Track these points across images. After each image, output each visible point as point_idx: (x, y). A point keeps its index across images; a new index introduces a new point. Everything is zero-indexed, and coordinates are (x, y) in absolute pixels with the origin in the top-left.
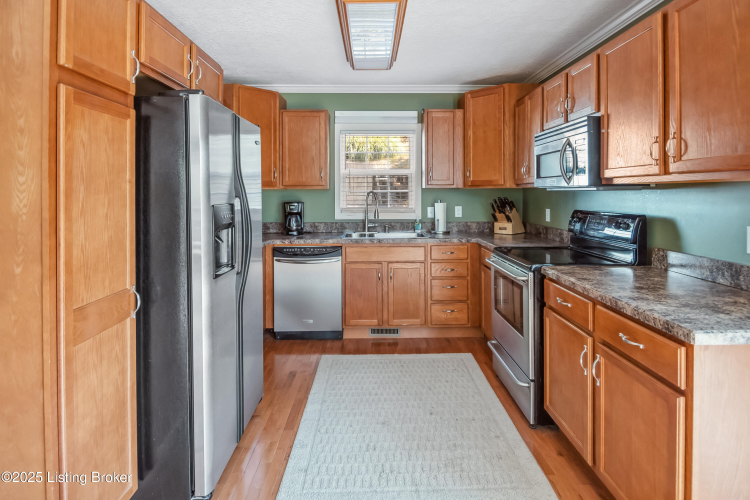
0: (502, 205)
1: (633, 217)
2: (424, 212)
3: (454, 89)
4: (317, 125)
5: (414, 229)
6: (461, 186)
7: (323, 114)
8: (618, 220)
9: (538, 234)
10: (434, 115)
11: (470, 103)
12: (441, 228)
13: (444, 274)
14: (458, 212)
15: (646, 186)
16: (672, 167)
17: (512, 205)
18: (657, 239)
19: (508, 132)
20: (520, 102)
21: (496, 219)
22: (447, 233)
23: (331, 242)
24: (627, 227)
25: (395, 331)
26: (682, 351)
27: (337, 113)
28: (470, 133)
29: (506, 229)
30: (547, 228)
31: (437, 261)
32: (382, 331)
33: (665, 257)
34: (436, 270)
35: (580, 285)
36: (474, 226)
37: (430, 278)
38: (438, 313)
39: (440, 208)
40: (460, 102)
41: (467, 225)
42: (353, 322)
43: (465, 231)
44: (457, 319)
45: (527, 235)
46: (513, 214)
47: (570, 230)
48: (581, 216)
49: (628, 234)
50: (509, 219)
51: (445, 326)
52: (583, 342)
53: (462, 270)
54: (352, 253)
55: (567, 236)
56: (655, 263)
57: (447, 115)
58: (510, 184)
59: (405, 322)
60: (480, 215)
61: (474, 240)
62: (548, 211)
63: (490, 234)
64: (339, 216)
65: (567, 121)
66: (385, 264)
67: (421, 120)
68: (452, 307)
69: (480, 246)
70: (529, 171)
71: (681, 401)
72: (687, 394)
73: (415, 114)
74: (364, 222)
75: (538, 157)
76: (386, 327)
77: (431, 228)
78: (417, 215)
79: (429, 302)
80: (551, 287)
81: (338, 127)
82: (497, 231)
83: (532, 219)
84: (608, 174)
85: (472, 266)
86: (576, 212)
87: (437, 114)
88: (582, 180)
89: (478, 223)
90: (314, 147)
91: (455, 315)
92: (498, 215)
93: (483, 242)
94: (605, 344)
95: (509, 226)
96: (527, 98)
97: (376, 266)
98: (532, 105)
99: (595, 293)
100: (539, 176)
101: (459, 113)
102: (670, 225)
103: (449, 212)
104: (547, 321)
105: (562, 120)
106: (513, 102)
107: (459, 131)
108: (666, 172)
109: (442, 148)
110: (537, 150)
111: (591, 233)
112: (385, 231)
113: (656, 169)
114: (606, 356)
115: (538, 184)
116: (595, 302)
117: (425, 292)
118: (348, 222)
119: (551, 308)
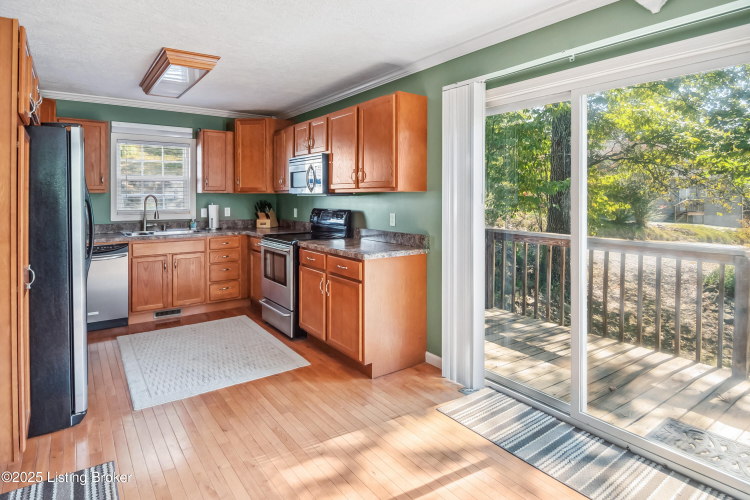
0: (262, 206)
1: (345, 211)
2: (198, 213)
3: (224, 114)
4: (97, 134)
5: (190, 227)
6: (231, 191)
7: (103, 126)
8: (337, 214)
9: (288, 227)
10: (209, 134)
11: (239, 127)
12: (214, 225)
13: (220, 260)
14: (227, 212)
15: (351, 194)
16: (361, 185)
17: (270, 207)
18: (357, 223)
19: (268, 154)
20: (277, 132)
21: (258, 217)
22: (219, 229)
23: (117, 240)
24: (342, 218)
25: (179, 311)
26: (361, 264)
27: (114, 124)
28: (240, 151)
29: (265, 224)
30: (295, 222)
31: (215, 251)
32: (167, 313)
33: (359, 232)
34: (215, 258)
35: (319, 248)
36: (240, 223)
37: (208, 264)
38: (216, 291)
39: (213, 209)
40: (229, 125)
41: (234, 223)
42: (139, 308)
43: (233, 226)
44: (230, 294)
45: (280, 227)
46: (271, 213)
47: (311, 222)
48: (318, 212)
49: (342, 221)
50: (268, 217)
51: (221, 301)
52: (320, 277)
53: (234, 256)
54: (139, 249)
55: (308, 226)
56: (356, 236)
57: (221, 134)
58: (270, 191)
59: (188, 302)
60: (244, 214)
61: (244, 233)
62: (295, 210)
63: (254, 228)
64: (114, 218)
65: (310, 153)
66: (170, 257)
67: (196, 135)
68: (227, 285)
69: (249, 236)
70: (284, 182)
71: (360, 285)
72: (362, 282)
73: (190, 130)
74: (141, 223)
75: (292, 174)
76: (171, 308)
77: (205, 225)
78: (193, 216)
79: (209, 283)
80: (303, 252)
81: (114, 136)
82: (258, 225)
83: (284, 216)
84: (332, 187)
85: (242, 252)
86: (314, 210)
87: (211, 134)
88: (319, 189)
89: (243, 221)
90: (93, 155)
91: (230, 291)
92: (259, 214)
93: (251, 233)
94: (332, 273)
95: (268, 222)
96: (282, 132)
97: (162, 258)
98: (286, 136)
99: (327, 249)
100: (292, 186)
101: (230, 135)
102: (361, 214)
103: (221, 212)
104: (301, 273)
105: (307, 152)
106: (272, 131)
107: (230, 148)
108: (358, 187)
109: (216, 162)
110: (291, 169)
111: (323, 222)
112: (162, 230)
113: (354, 186)
114: (332, 279)
115: (292, 191)
116: (327, 254)
117: (205, 276)
118: (125, 223)
119: (304, 265)
